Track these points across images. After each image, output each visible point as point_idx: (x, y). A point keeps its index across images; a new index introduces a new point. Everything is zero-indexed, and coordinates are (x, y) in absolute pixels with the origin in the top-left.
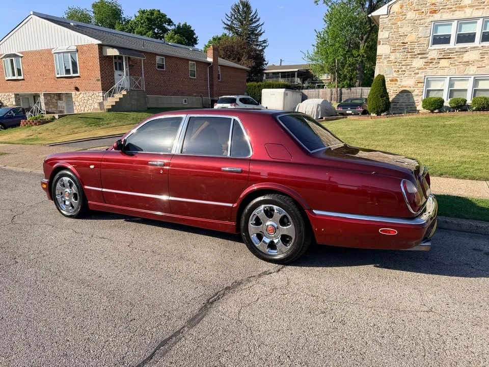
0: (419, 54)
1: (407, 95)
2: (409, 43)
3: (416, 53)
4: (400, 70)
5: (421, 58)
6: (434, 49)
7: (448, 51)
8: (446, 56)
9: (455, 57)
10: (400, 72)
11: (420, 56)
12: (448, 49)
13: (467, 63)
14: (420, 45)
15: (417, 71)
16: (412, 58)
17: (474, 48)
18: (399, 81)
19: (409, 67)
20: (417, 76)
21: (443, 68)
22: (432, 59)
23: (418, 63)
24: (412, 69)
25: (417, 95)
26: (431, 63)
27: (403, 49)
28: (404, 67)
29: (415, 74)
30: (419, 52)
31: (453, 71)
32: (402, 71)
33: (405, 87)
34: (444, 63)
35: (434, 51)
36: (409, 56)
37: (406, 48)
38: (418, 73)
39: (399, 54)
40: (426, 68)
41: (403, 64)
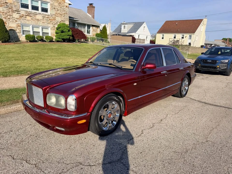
0: (16, 11)
1: (13, 32)
2: (9, 3)
3: (14, 10)
4: (7, 18)
5: (17, 13)
6: (23, 10)
7: (29, 12)
8: (29, 14)
9: (33, 16)
10: (7, 19)
11: (16, 12)
12: (29, 11)
13: (38, 20)
14: (15, 6)
15: (16, 20)
16: (12, 12)
17: (40, 13)
18: (7, 24)
19: (11, 17)
20: (17, 22)
21: (28, 20)
22: (22, 15)
23: (16, 15)
24: (13, 18)
25: (19, 32)
26: (23, 17)
27: (6, 6)
28: (9, 16)
29: (15, 21)
30: (15, 10)
31: (34, 23)
32: (8, 18)
33: (12, 27)
34: (28, 18)
35: (23, 11)
36: (11, 11)
37: (8, 6)
38: (17, 21)
39: (4, 8)
40: (21, 19)
41: (8, 14)
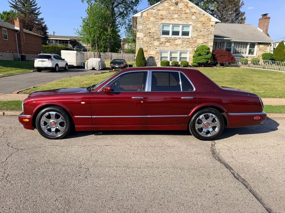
0: (157, 39)
1: (152, 59)
2: (152, 33)
3: (155, 38)
4: (149, 46)
5: (158, 41)
6: (163, 37)
7: (169, 39)
8: (168, 41)
9: (172, 41)
10: (148, 47)
11: (157, 40)
12: (169, 38)
13: (177, 45)
14: (157, 34)
15: (156, 47)
16: (153, 40)
17: (179, 38)
18: (148, 52)
19: (152, 45)
20: (156, 50)
21: (167, 47)
22: (162, 42)
23: (156, 43)
24: (154, 46)
25: (157, 59)
26: (162, 44)
27: (149, 35)
28: (150, 45)
29: (155, 48)
30: (157, 38)
31: (171, 48)
32: (149, 47)
33: (151, 55)
34: (168, 44)
35: (163, 38)
36: (152, 40)
37: (150, 35)
38: (157, 48)
39: (147, 38)
40: (160, 46)
41: (150, 43)
